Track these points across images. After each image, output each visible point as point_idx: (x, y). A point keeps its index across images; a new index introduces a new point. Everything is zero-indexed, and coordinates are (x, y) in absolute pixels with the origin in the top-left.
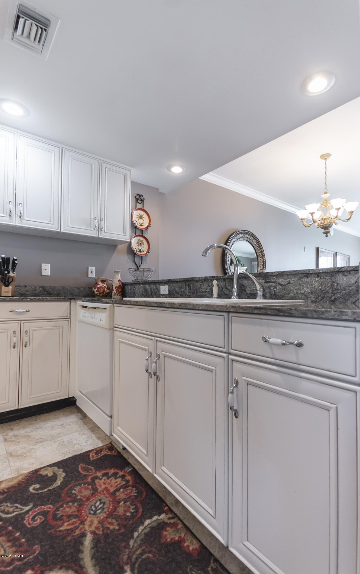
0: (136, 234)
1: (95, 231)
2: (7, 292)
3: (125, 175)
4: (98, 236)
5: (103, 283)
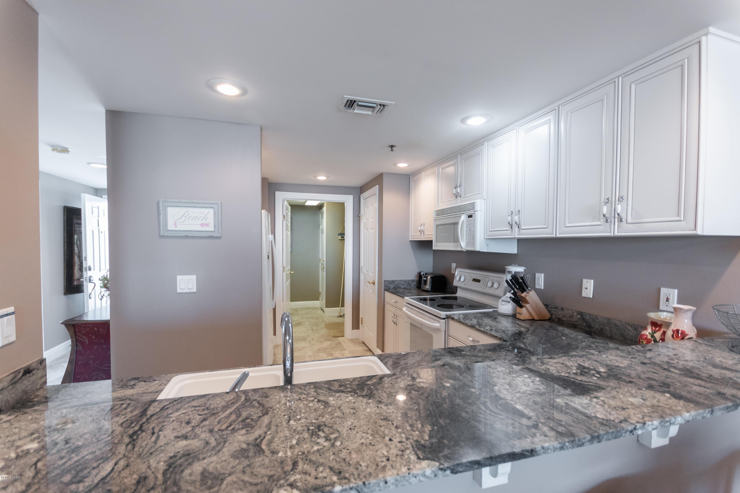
1: (608, 224)
2: (520, 314)
3: (684, 63)
4: (613, 235)
5: (654, 328)
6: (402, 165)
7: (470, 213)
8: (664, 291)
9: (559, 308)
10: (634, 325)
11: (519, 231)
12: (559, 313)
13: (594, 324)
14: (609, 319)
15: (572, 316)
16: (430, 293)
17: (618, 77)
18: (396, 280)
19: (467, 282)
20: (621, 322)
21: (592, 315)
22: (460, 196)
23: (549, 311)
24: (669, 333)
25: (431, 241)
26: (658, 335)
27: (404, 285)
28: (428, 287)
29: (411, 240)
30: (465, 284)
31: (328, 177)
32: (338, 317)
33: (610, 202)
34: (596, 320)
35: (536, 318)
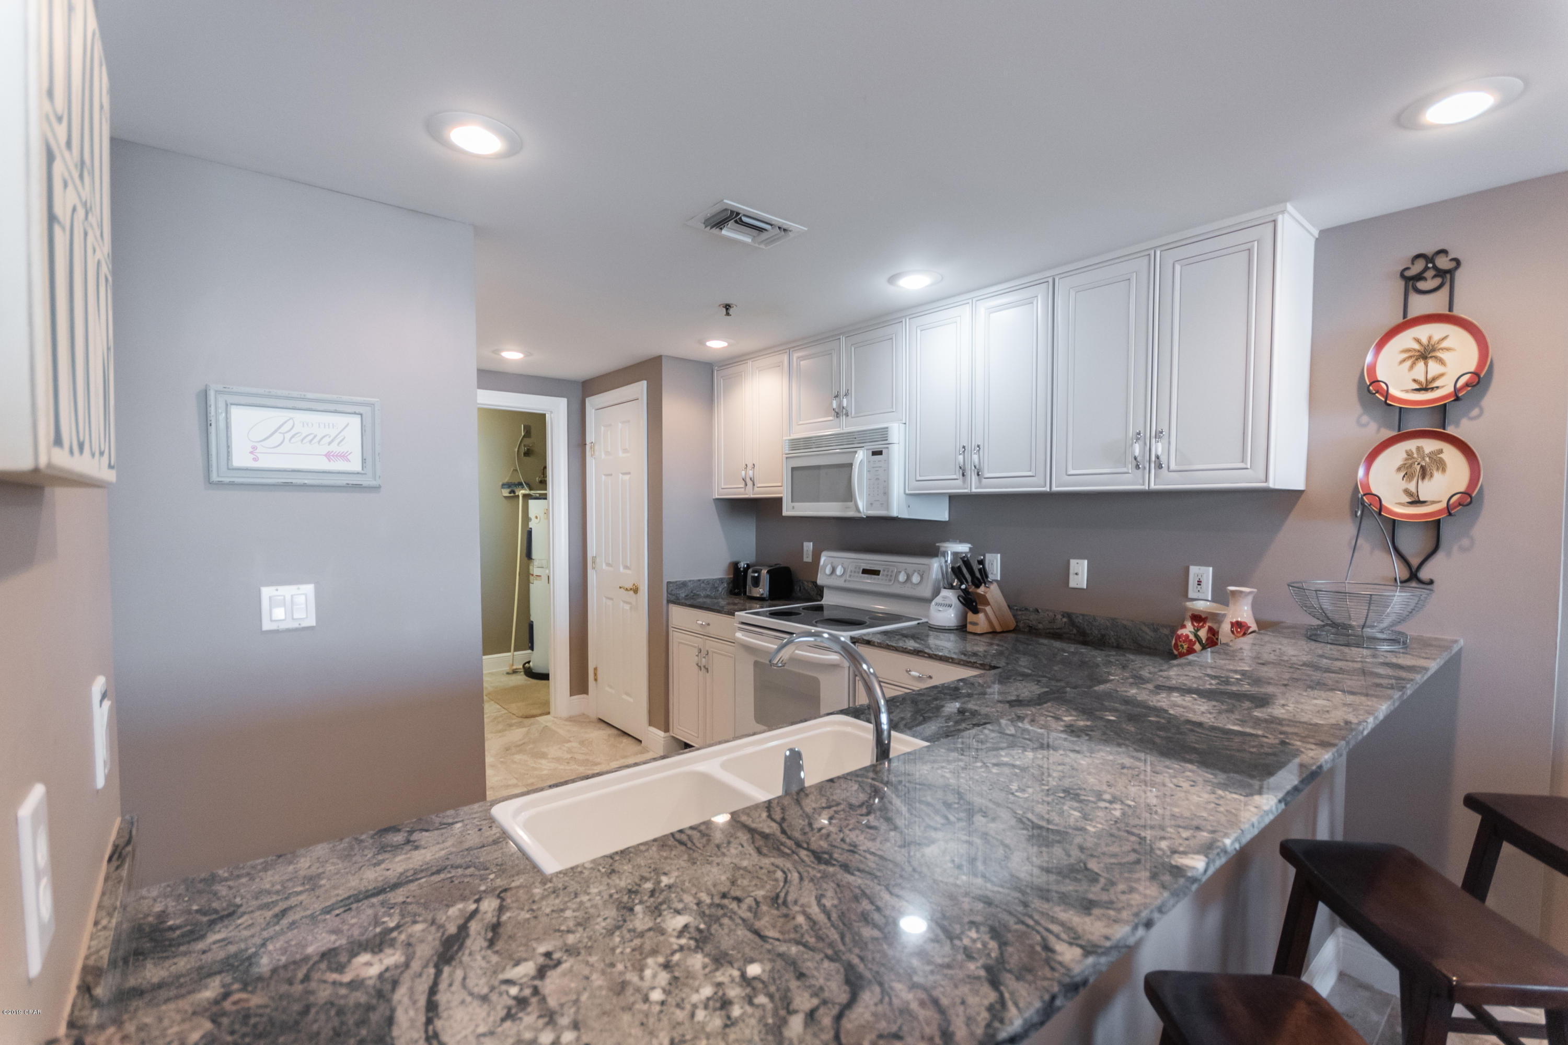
0: (1399, 430)
1: (1139, 472)
2: (975, 624)
3: (1253, 246)
4: (1147, 488)
5: (1196, 624)
6: (717, 345)
7: (877, 447)
8: (1194, 570)
9: (1031, 609)
10: (1153, 624)
11: (980, 481)
12: (1031, 617)
13: (1091, 629)
14: (1113, 619)
15: (1053, 621)
16: (768, 603)
17: (1155, 249)
18: (690, 581)
19: (850, 576)
20: (1132, 621)
21: (1087, 615)
22: (847, 415)
23: (1014, 616)
24: (1226, 628)
25: (780, 500)
26: (1203, 633)
27: (705, 589)
28: (763, 590)
29: (717, 497)
30: (845, 581)
31: (528, 354)
32: (508, 673)
33: (1142, 438)
34: (1094, 623)
35: (998, 629)
